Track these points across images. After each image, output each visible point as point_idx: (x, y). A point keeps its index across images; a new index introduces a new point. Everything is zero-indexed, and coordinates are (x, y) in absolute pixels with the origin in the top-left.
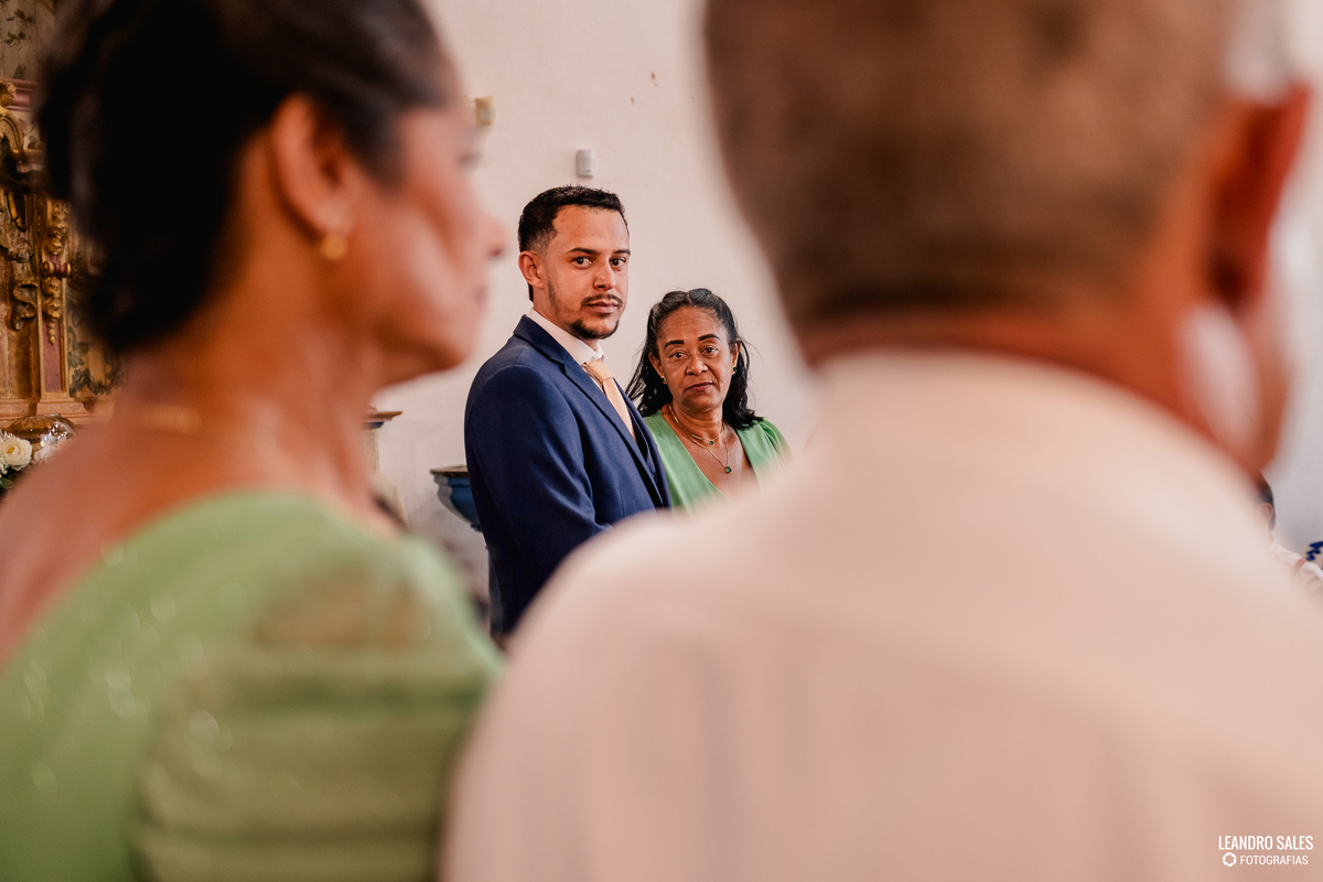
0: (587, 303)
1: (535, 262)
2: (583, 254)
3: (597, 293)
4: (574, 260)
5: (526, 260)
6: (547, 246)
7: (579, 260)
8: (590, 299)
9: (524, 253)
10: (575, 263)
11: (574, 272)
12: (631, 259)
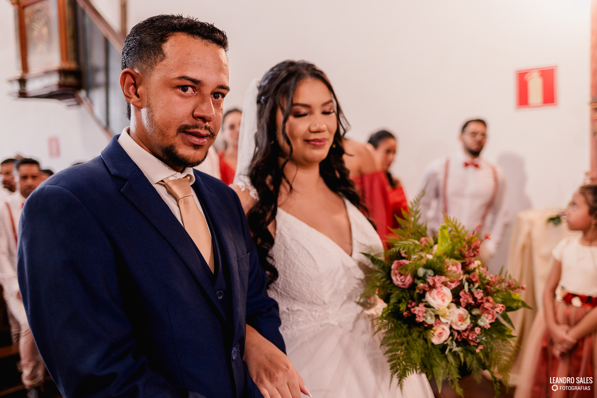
0: (184, 130)
1: (137, 81)
2: (189, 83)
3: (194, 122)
4: (178, 87)
5: (129, 79)
6: (152, 68)
7: (184, 88)
8: (186, 127)
9: (125, 70)
10: (180, 91)
11: (177, 99)
12: (228, 95)
